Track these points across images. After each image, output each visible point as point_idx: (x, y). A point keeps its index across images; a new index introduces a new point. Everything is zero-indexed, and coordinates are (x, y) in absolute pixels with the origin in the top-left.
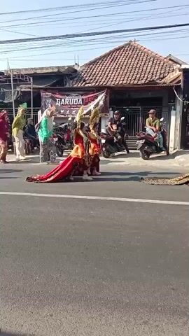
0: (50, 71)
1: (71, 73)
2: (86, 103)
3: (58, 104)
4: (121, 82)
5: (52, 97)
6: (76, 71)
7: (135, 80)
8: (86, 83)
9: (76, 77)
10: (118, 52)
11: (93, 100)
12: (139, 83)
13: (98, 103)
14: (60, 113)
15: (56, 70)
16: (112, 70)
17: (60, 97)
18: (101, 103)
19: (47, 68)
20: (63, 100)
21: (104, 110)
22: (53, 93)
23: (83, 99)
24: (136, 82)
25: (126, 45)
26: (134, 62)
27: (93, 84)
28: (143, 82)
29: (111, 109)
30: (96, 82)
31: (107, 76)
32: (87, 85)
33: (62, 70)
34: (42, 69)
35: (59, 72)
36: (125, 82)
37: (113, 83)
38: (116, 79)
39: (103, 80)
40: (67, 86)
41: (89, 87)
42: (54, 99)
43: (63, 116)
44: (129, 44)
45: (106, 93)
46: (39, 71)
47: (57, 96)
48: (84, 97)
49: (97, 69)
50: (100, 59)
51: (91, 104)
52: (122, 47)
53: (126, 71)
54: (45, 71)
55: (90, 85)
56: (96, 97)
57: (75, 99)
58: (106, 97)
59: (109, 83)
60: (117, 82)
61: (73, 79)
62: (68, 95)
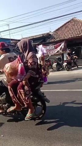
0: (39, 36)
1: (48, 36)
2: (56, 48)
4: (71, 37)
6: (50, 35)
8: (55, 39)
9: (50, 37)
10: (68, 24)
11: (59, 46)
13: (62, 47)
16: (66, 32)
18: (63, 47)
19: (38, 35)
20: (46, 48)
21: (64, 50)
23: (55, 47)
24: (78, 35)
25: (71, 20)
26: (76, 27)
27: (59, 39)
28: (81, 35)
29: (68, 49)
30: (60, 38)
31: (64, 35)
32: (56, 40)
33: (44, 35)
34: (36, 36)
35: (43, 36)
36: (73, 36)
37: (67, 37)
38: (69, 35)
39: (63, 37)
40: (47, 42)
41: (57, 41)
43: (46, 55)
44: (72, 19)
45: (65, 42)
46: (35, 37)
48: (55, 45)
49: (59, 32)
50: (60, 28)
51: (58, 48)
52: (69, 21)
53: (72, 31)
54: (37, 37)
55: (57, 40)
56: (61, 45)
57: (51, 47)
58: (65, 44)
59: (65, 38)
60: (69, 37)
61: (49, 38)
62: (48, 46)
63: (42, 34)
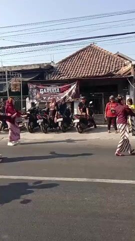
0: (33, 67)
1: (49, 69)
2: (62, 91)
3: (42, 92)
4: (86, 75)
5: (36, 88)
6: (52, 67)
7: (96, 72)
8: (61, 76)
9: (53, 71)
10: (82, 52)
11: (68, 89)
12: (100, 75)
13: (72, 91)
14: (43, 99)
15: (38, 67)
16: (79, 66)
17: (43, 87)
18: (74, 91)
19: (31, 65)
20: (45, 90)
21: (76, 96)
22: (37, 85)
23: (60, 89)
24: (97, 74)
25: (88, 47)
26: (95, 60)
27: (66, 77)
28: (103, 74)
29: (81, 95)
30: (68, 75)
31: (76, 70)
33: (42, 67)
34: (27, 66)
35: (40, 68)
36: (89, 74)
37: (81, 75)
38: (84, 72)
39: (73, 74)
40: (47, 79)
41: (61, 80)
42: (38, 89)
44: (90, 46)
45: (77, 84)
46: (25, 68)
47: (40, 87)
48: (61, 87)
49: (68, 65)
50: (69, 58)
51: (66, 92)
52: (85, 49)
53: (89, 66)
55: (63, 77)
56: (70, 87)
57: (54, 88)
58: (77, 87)
59: (78, 75)
60: (83, 75)
61: (51, 73)
62: (48, 86)
63: (38, 65)
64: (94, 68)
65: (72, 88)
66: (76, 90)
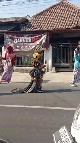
0: (11, 20)
1: (25, 22)
2: (34, 41)
3: (15, 42)
4: (57, 27)
5: (11, 38)
6: (27, 20)
7: (66, 25)
8: (34, 28)
9: (28, 24)
10: (55, 7)
11: (38, 39)
12: (69, 27)
13: (42, 41)
14: (16, 48)
15: (14, 20)
16: (51, 19)
17: (17, 37)
18: (44, 41)
19: (9, 19)
20: (19, 40)
21: (46, 46)
22: (12, 35)
23: (32, 39)
24: (67, 27)
25: (61, 3)
26: (65, 14)
27: (39, 29)
28: (72, 27)
29: (50, 45)
30: (41, 28)
31: (48, 24)
32: (34, 30)
33: (18, 20)
35: (16, 21)
36: (60, 27)
37: (52, 27)
38: (54, 25)
39: (45, 26)
40: (22, 30)
41: (36, 31)
42: (13, 39)
43: (18, 50)
45: (47, 35)
46: (3, 21)
47: (15, 37)
48: (33, 38)
49: (41, 19)
51: (37, 42)
52: (58, 5)
53: (60, 20)
55: (37, 29)
56: (41, 37)
57: (26, 39)
58: (47, 37)
59: (49, 28)
60: (54, 28)
61: (25, 25)
62: (22, 36)
64: (64, 22)
65: (43, 38)
66: (46, 41)
